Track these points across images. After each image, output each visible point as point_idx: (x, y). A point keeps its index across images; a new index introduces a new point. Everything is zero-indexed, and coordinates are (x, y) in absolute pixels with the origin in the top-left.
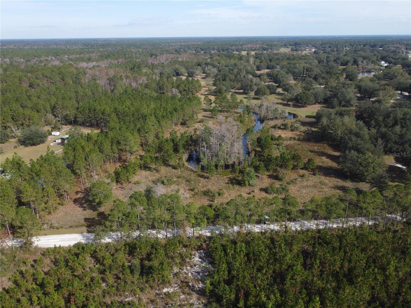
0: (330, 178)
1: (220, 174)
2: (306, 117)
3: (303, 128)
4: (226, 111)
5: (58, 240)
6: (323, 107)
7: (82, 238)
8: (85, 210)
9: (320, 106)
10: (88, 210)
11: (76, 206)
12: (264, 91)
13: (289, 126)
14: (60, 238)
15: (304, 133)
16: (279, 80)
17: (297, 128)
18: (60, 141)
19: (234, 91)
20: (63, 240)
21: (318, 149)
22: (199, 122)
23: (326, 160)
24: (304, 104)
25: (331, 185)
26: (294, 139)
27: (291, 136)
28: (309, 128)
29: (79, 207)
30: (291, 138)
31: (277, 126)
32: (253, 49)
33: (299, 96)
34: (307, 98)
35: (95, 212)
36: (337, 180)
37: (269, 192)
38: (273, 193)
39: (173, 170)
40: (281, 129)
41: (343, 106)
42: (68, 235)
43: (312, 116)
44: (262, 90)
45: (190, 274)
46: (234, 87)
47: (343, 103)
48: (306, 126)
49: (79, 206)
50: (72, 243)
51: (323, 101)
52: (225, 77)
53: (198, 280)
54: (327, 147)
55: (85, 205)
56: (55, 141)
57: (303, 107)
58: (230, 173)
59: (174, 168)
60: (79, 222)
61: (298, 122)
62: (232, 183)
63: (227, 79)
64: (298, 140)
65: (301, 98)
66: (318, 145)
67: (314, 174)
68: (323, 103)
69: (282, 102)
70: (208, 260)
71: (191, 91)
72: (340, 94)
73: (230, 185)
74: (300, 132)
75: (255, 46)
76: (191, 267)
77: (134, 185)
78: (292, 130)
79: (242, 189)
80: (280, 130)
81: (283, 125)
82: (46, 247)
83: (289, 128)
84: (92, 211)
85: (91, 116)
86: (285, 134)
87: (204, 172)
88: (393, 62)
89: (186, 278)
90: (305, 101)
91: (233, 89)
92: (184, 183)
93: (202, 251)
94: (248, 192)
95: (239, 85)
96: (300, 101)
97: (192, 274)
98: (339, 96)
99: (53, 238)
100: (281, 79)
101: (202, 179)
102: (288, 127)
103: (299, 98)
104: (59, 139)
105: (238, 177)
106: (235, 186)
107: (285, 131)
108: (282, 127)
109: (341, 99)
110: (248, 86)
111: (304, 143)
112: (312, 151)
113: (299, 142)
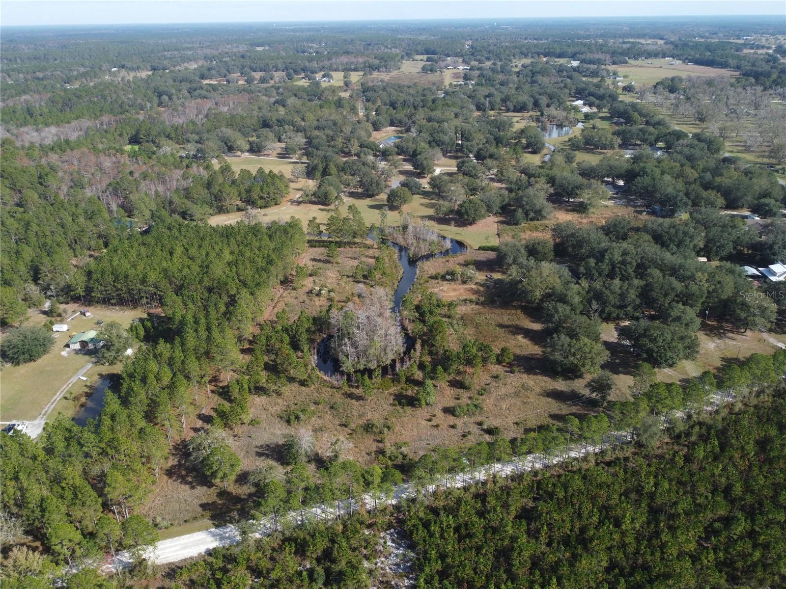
0: (535, 377)
1: (379, 389)
2: (480, 248)
3: (481, 277)
4: (348, 243)
5: (178, 547)
6: (501, 221)
7: (212, 539)
8: (193, 488)
9: (495, 220)
10: (199, 487)
11: (175, 483)
12: (402, 196)
13: (459, 275)
14: (178, 543)
15: (484, 285)
16: (422, 163)
17: (471, 278)
18: (78, 346)
19: (347, 190)
20: (185, 547)
21: (509, 320)
22: (311, 275)
23: (524, 340)
25: (538, 390)
26: (471, 301)
27: (465, 296)
28: (489, 275)
29: (181, 483)
30: (466, 300)
31: (440, 276)
32: (353, 67)
33: (464, 207)
34: (476, 210)
35: (212, 489)
36: (545, 378)
37: (458, 414)
38: (462, 415)
39: (303, 388)
40: (447, 280)
41: (532, 220)
42: (188, 536)
43: (488, 247)
44: (399, 194)
45: (388, 570)
46: (349, 185)
47: (532, 215)
48: (483, 271)
49: (179, 481)
50: (202, 549)
51: (500, 211)
53: (401, 576)
54: (522, 316)
55: (190, 479)
56: (67, 346)
57: (471, 224)
58: (392, 385)
59: (303, 383)
60: (194, 510)
62: (400, 404)
64: (477, 304)
65: (466, 212)
66: (508, 311)
67: (512, 372)
68: (501, 214)
70: (405, 543)
71: (274, 199)
72: (525, 199)
73: (399, 408)
74: (476, 283)
75: (354, 60)
76: (386, 558)
77: (251, 426)
78: (464, 282)
79: (418, 412)
80: (445, 283)
81: (448, 273)
82: (165, 561)
84: (205, 488)
85: (119, 286)
86: (454, 290)
87: (353, 387)
88: (596, 104)
89: (384, 575)
90: (472, 215)
91: (345, 187)
92: (329, 413)
93: (392, 530)
94: (428, 417)
95: (356, 181)
96: (466, 216)
97: (390, 569)
98: (524, 203)
99: (168, 545)
101: (354, 401)
102: (457, 277)
103: (463, 211)
104: (77, 343)
105: (406, 390)
106: (406, 408)
107: (453, 285)
108: (447, 277)
109: (528, 207)
110: (374, 185)
111: (487, 310)
112: (501, 326)
113: (480, 307)
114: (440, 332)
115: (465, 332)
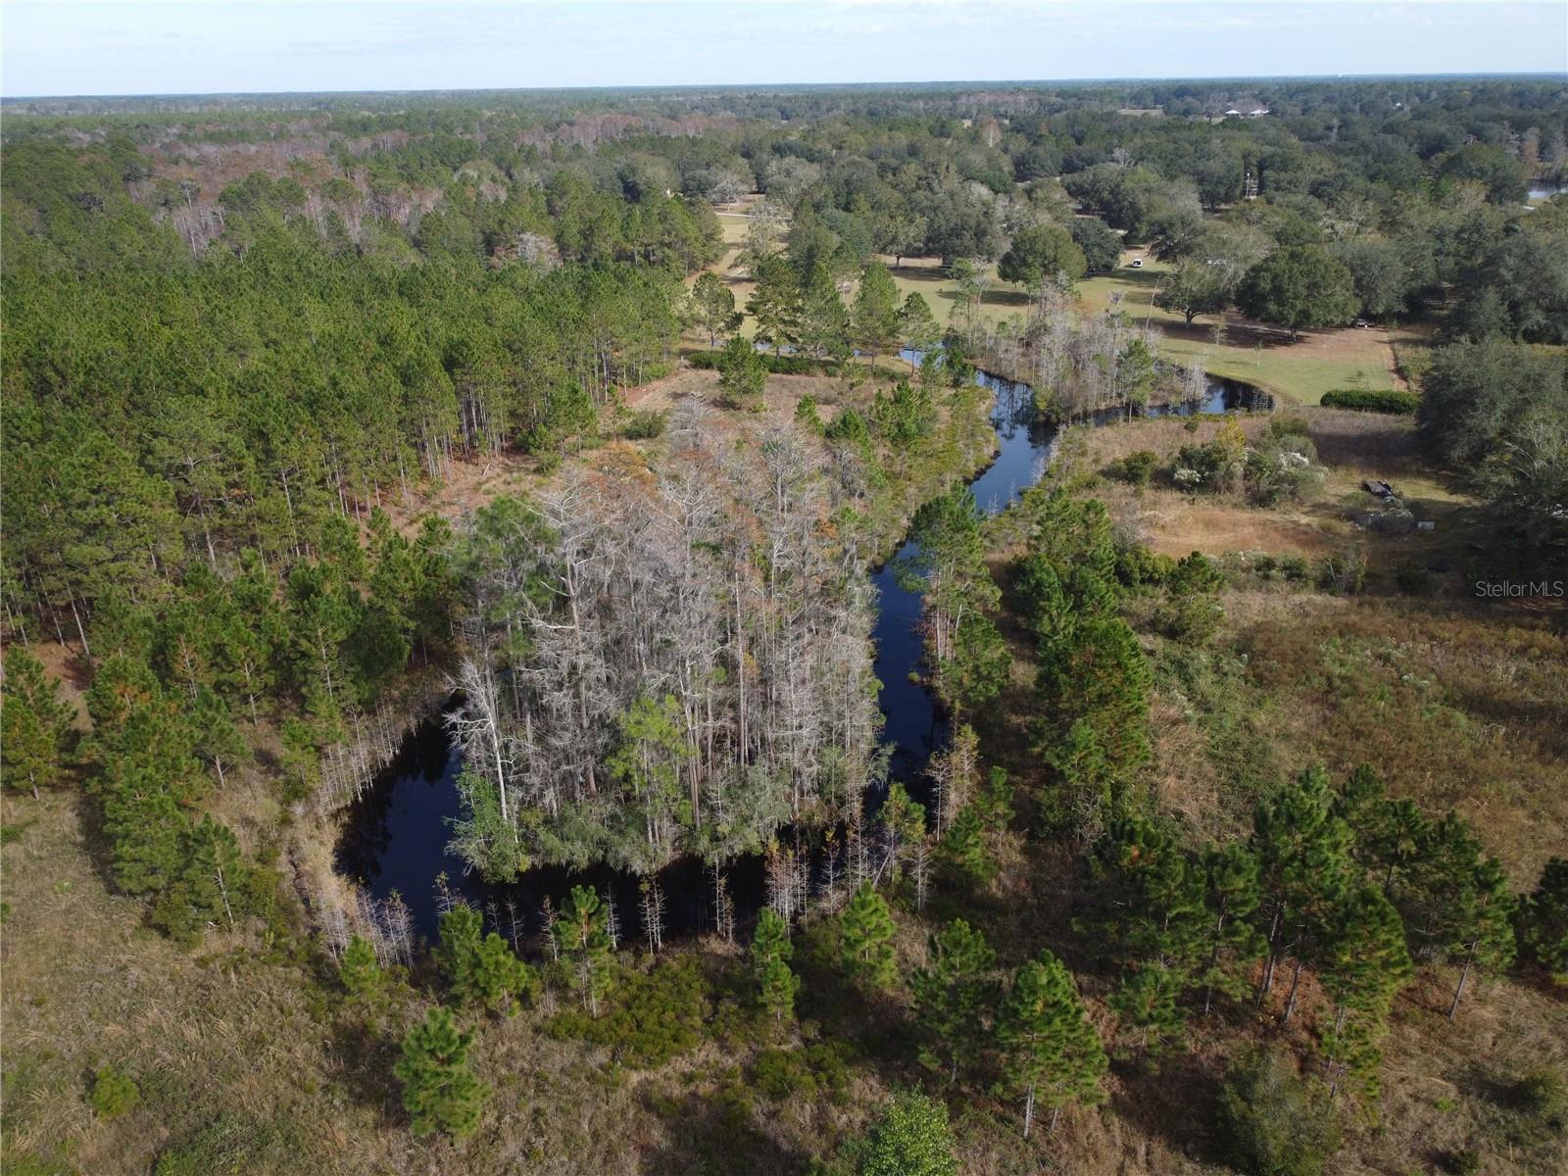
1: (590, 1041)
2: (1328, 400)
3: (1338, 485)
4: (824, 365)
6: (1405, 342)
9: (1385, 336)
12: (1050, 253)
13: (1239, 469)
15: (1351, 516)
16: (1132, 205)
17: (1293, 481)
19: (892, 260)
21: (1522, 677)
24: (1295, 327)
26: (1294, 572)
27: (1261, 552)
28: (1375, 481)
30: (1269, 564)
31: (1148, 469)
33: (1268, 276)
34: (1313, 286)
40: (1180, 486)
41: (1532, 337)
43: (1364, 397)
44: (1039, 247)
46: (894, 240)
47: (1537, 317)
48: (1348, 465)
51: (1402, 308)
52: (849, 193)
57: (1286, 341)
61: (1299, 441)
63: (863, 204)
64: (1325, 584)
65: (1278, 292)
66: (1515, 637)
68: (1403, 320)
69: (1159, 313)
72: (1511, 261)
74: (1317, 508)
78: (1261, 500)
80: (1170, 496)
81: (1186, 458)
83: (1239, 484)
86: (1211, 525)
90: (1299, 305)
91: (883, 251)
95: (914, 231)
96: (1273, 307)
98: (1508, 276)
100: (1142, 202)
102: (1230, 475)
103: (1266, 285)
105: (781, 1089)
107: (1205, 506)
108: (1183, 473)
109: (1521, 291)
110: (967, 235)
111: (1382, 616)
112: (1483, 705)
113: (1340, 602)
114: (1103, 700)
115: (1260, 719)
